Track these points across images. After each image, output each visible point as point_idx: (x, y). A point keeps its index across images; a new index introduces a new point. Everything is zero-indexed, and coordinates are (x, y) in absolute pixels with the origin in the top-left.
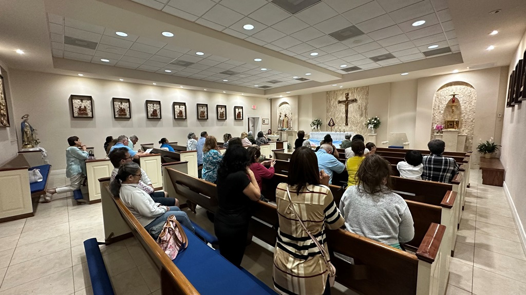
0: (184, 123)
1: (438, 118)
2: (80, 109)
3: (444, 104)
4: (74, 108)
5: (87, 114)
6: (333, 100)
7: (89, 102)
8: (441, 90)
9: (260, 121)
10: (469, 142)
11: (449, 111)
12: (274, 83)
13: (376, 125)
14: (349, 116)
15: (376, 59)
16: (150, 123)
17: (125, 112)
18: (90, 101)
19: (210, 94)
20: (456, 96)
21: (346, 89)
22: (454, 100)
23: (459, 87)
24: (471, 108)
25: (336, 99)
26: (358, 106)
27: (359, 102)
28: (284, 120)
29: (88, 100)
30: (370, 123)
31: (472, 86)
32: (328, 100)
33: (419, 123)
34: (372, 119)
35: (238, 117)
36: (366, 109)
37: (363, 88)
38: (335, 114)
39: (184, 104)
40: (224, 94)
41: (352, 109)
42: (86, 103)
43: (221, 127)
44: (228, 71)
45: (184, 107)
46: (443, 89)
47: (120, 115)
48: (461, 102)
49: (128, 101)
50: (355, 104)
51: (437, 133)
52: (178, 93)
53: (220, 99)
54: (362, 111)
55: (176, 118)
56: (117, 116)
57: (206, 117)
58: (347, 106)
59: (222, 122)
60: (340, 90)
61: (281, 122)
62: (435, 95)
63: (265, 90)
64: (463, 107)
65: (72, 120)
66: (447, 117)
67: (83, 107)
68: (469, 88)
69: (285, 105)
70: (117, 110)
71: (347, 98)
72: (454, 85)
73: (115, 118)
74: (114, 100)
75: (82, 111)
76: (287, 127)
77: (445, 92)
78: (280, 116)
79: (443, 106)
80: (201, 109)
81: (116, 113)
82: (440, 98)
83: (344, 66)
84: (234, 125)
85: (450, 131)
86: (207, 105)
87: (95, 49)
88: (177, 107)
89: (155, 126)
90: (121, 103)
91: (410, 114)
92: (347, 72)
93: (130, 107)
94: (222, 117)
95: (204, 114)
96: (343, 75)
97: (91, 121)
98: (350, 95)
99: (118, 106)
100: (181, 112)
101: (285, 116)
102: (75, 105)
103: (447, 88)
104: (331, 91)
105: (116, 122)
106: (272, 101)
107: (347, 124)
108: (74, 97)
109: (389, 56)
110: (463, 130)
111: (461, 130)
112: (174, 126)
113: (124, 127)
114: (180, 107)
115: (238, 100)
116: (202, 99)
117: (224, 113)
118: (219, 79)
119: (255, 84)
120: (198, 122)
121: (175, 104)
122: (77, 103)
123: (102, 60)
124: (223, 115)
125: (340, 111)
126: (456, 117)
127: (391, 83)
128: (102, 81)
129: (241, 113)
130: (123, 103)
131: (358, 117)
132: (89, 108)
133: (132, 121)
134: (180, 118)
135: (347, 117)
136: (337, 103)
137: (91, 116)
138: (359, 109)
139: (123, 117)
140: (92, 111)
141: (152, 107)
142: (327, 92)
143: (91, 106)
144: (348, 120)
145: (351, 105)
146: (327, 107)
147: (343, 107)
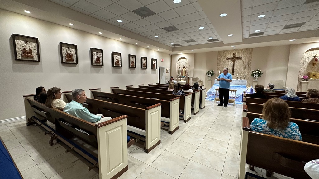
0: (119, 70)
1: (302, 71)
2: (24, 51)
3: (308, 62)
4: (17, 50)
5: (32, 57)
6: (223, 57)
7: (34, 44)
9: (165, 70)
11: (311, 67)
13: (260, 75)
14: (235, 68)
16: (93, 69)
17: (72, 58)
18: (36, 44)
19: (138, 47)
20: (316, 57)
21: (233, 50)
22: (316, 59)
23: (318, 51)
25: (225, 57)
26: (242, 62)
27: (243, 59)
28: (182, 70)
29: (34, 42)
30: (255, 73)
32: (219, 57)
33: (289, 74)
34: (255, 71)
36: (248, 64)
37: (247, 50)
38: (223, 67)
39: (120, 54)
41: (238, 64)
42: (31, 46)
43: (143, 74)
45: (120, 56)
49: (75, 47)
50: (240, 60)
51: (303, 81)
52: (116, 45)
53: (143, 52)
54: (245, 65)
55: (114, 65)
56: (64, 62)
57: (134, 66)
58: (234, 61)
59: (144, 71)
60: (229, 50)
62: (302, 56)
63: (175, 47)
65: (14, 63)
66: (309, 70)
67: (27, 49)
69: (183, 60)
70: (64, 55)
71: (234, 56)
72: (316, 50)
73: (62, 62)
74: (61, 44)
75: (27, 54)
77: (309, 54)
79: (306, 63)
80: (132, 60)
81: (64, 59)
82: (304, 58)
83: (258, 31)
84: (151, 73)
85: (313, 80)
86: (135, 56)
88: (115, 56)
89: (98, 72)
90: (69, 48)
91: (283, 68)
93: (76, 53)
94: (144, 66)
95: (133, 64)
96: (243, 39)
97: (38, 65)
98: (236, 54)
99: (65, 51)
100: (118, 61)
101: (184, 67)
102: (18, 46)
103: (310, 52)
104: (221, 51)
105: (63, 67)
106: (172, 57)
108: (17, 37)
112: (113, 72)
113: (71, 72)
114: (117, 56)
115: (153, 54)
116: (132, 51)
117: (146, 63)
118: (154, 34)
119: (172, 42)
120: (130, 70)
121: (113, 53)
122: (20, 44)
125: (228, 65)
130: (70, 49)
131: (242, 69)
132: (35, 51)
133: (78, 66)
134: (117, 65)
135: (233, 69)
136: (226, 59)
137: (37, 60)
138: (243, 64)
139: (70, 62)
140: (38, 54)
141: (96, 55)
142: (218, 51)
143: (36, 49)
144: (234, 71)
145: (237, 61)
146: (218, 62)
147: (230, 62)
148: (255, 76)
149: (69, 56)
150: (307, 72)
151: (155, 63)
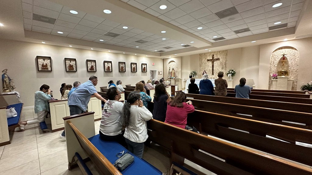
0: (110, 74)
1: (273, 70)
2: (43, 65)
3: (277, 60)
4: (39, 65)
5: (48, 69)
6: (204, 59)
8: (275, 52)
9: (157, 73)
10: (294, 85)
11: (281, 65)
12: (168, 48)
13: (233, 74)
15: (237, 32)
16: (88, 74)
17: (73, 68)
18: (50, 60)
19: (127, 55)
20: (285, 56)
21: (212, 52)
22: (284, 58)
23: (287, 50)
24: (295, 63)
25: (206, 59)
26: (220, 63)
27: (221, 60)
28: (172, 72)
29: (49, 60)
30: (229, 73)
31: (296, 49)
32: (201, 59)
33: (261, 73)
34: (230, 71)
35: (144, 70)
36: (225, 64)
37: (223, 51)
38: (205, 68)
39: (111, 62)
40: (135, 56)
41: (216, 64)
42: (47, 62)
43: (133, 77)
44: (141, 40)
45: (110, 64)
46: (277, 51)
47: (69, 69)
48: (288, 59)
49: (75, 60)
50: (218, 61)
51: (273, 79)
52: (107, 55)
53: (133, 59)
54: (223, 66)
55: (106, 71)
56: (67, 70)
57: (124, 71)
58: (213, 63)
59: (134, 74)
60: (209, 53)
61: (170, 73)
62: (271, 55)
63: (161, 53)
64: (290, 63)
65: (37, 73)
66: (279, 68)
67: (45, 64)
68: (294, 50)
69: (173, 63)
70: (67, 66)
71: (213, 58)
72: (284, 49)
73: (66, 71)
74: (66, 59)
75: (45, 67)
76: (174, 77)
77: (278, 53)
78: (170, 70)
79: (276, 62)
80: (121, 65)
81: (67, 68)
82: (274, 57)
83: (215, 37)
84: (142, 75)
85: (283, 78)
86: (125, 63)
87: (54, 24)
88: (106, 64)
90: (70, 61)
91: (254, 67)
92: (215, 41)
93: (76, 64)
94: (134, 70)
95: (123, 69)
96: (212, 43)
97: (50, 74)
99: (68, 63)
100: (109, 67)
101: (173, 69)
102: (39, 63)
103: (279, 50)
104: (202, 54)
105: (67, 74)
106: (164, 60)
107: (213, 74)
108: (39, 58)
109: (247, 30)
110: (290, 77)
111: (289, 77)
112: (105, 76)
113: (72, 77)
114: (108, 64)
115: (144, 59)
116: (122, 59)
117: (136, 68)
118: (133, 46)
119: (155, 50)
120: (120, 74)
121: (105, 62)
122: (41, 61)
123: (58, 32)
124: (135, 69)
125: (209, 66)
126: (285, 68)
127: (242, 48)
128: (58, 47)
129: (146, 68)
130: (72, 62)
131: (220, 69)
132: (49, 65)
133: (77, 73)
134: (108, 71)
135: (213, 70)
136: (206, 61)
137: (50, 70)
138: (221, 64)
139: (72, 71)
140: (51, 67)
141: (90, 64)
142: (200, 54)
143: (50, 64)
144: (214, 71)
145: (216, 62)
146: (200, 64)
147: (210, 64)
148: (229, 75)
149: (71, 66)
150: (278, 70)
151: (145, 67)
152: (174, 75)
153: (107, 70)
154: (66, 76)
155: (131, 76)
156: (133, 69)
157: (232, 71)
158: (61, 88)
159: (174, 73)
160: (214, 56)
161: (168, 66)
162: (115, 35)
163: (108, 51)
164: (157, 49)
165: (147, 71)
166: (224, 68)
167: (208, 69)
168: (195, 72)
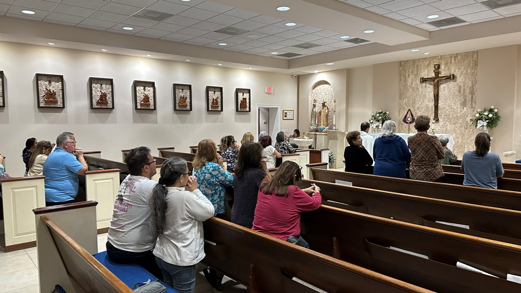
0: (151, 116)
6: (412, 77)
9: (279, 114)
12: (306, 48)
13: (493, 122)
14: (441, 104)
15: (492, 4)
16: (94, 115)
17: (54, 99)
18: (1, 80)
19: (196, 67)
21: (435, 57)
25: (416, 75)
26: (457, 88)
27: (460, 79)
28: (320, 113)
30: (480, 119)
32: (402, 77)
34: (485, 111)
35: (242, 107)
36: (472, 93)
37: (466, 55)
38: (414, 103)
39: (152, 84)
40: (219, 67)
41: (446, 92)
43: (213, 124)
44: (229, 28)
45: (151, 89)
47: (46, 102)
49: (60, 78)
50: (451, 84)
52: (143, 66)
53: (212, 77)
54: (465, 97)
55: (139, 107)
56: (42, 105)
57: (188, 107)
58: (437, 87)
59: (214, 116)
60: (425, 59)
61: (316, 116)
63: (290, 60)
69: (324, 86)
70: (42, 94)
71: (437, 73)
73: (39, 107)
74: (39, 77)
76: (327, 125)
78: (314, 106)
80: (180, 93)
81: (41, 100)
83: (434, 17)
84: (236, 121)
86: (190, 86)
88: (140, 89)
89: (103, 122)
90: (50, 82)
92: (438, 27)
93: (63, 89)
95: (185, 102)
96: (430, 32)
98: (442, 67)
99: (44, 87)
101: (324, 105)
104: (407, 61)
105: (41, 114)
106: (299, 80)
107: (436, 120)
112: (135, 121)
113: (53, 123)
114: (144, 89)
115: (243, 78)
116: (182, 75)
118: (212, 41)
119: (273, 51)
120: (176, 115)
121: (137, 84)
123: (24, 12)
125: (425, 96)
127: (519, 47)
128: (20, 46)
129: (248, 100)
130: (52, 83)
131: (457, 106)
133: (66, 112)
134: (145, 108)
135: (436, 107)
136: (418, 82)
137: (2, 105)
138: (460, 92)
139: (52, 106)
140: (4, 96)
141: (99, 90)
142: (400, 62)
143: (1, 89)
144: (439, 112)
145: (444, 85)
146: (400, 90)
147: (429, 90)
148: (481, 123)
149: (51, 95)
151: (245, 99)
152: (327, 121)
153: (141, 105)
154: (37, 121)
155: (206, 122)
156: (213, 103)
157: (491, 111)
158: (24, 151)
159: (327, 116)
160: (439, 67)
161: (310, 97)
162: (161, 17)
163: (145, 56)
164: (276, 51)
165: (250, 111)
166: (469, 104)
167: (424, 105)
168: (385, 113)
